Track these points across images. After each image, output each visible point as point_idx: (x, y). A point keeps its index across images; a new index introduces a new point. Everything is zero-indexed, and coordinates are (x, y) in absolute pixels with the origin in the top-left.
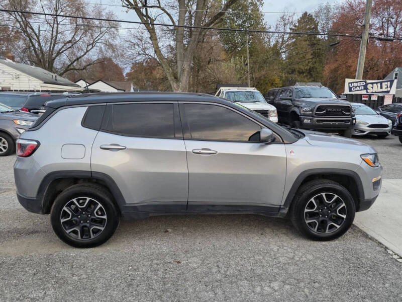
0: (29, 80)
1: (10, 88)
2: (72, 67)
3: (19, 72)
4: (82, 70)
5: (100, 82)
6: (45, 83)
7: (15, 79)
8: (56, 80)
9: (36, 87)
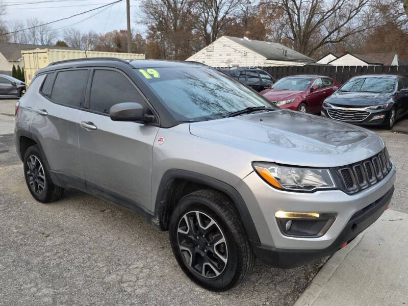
0: (255, 57)
1: (238, 66)
2: (328, 40)
3: (247, 50)
4: (337, 42)
5: (348, 55)
6: (268, 59)
7: (243, 57)
8: (286, 55)
9: (259, 63)
